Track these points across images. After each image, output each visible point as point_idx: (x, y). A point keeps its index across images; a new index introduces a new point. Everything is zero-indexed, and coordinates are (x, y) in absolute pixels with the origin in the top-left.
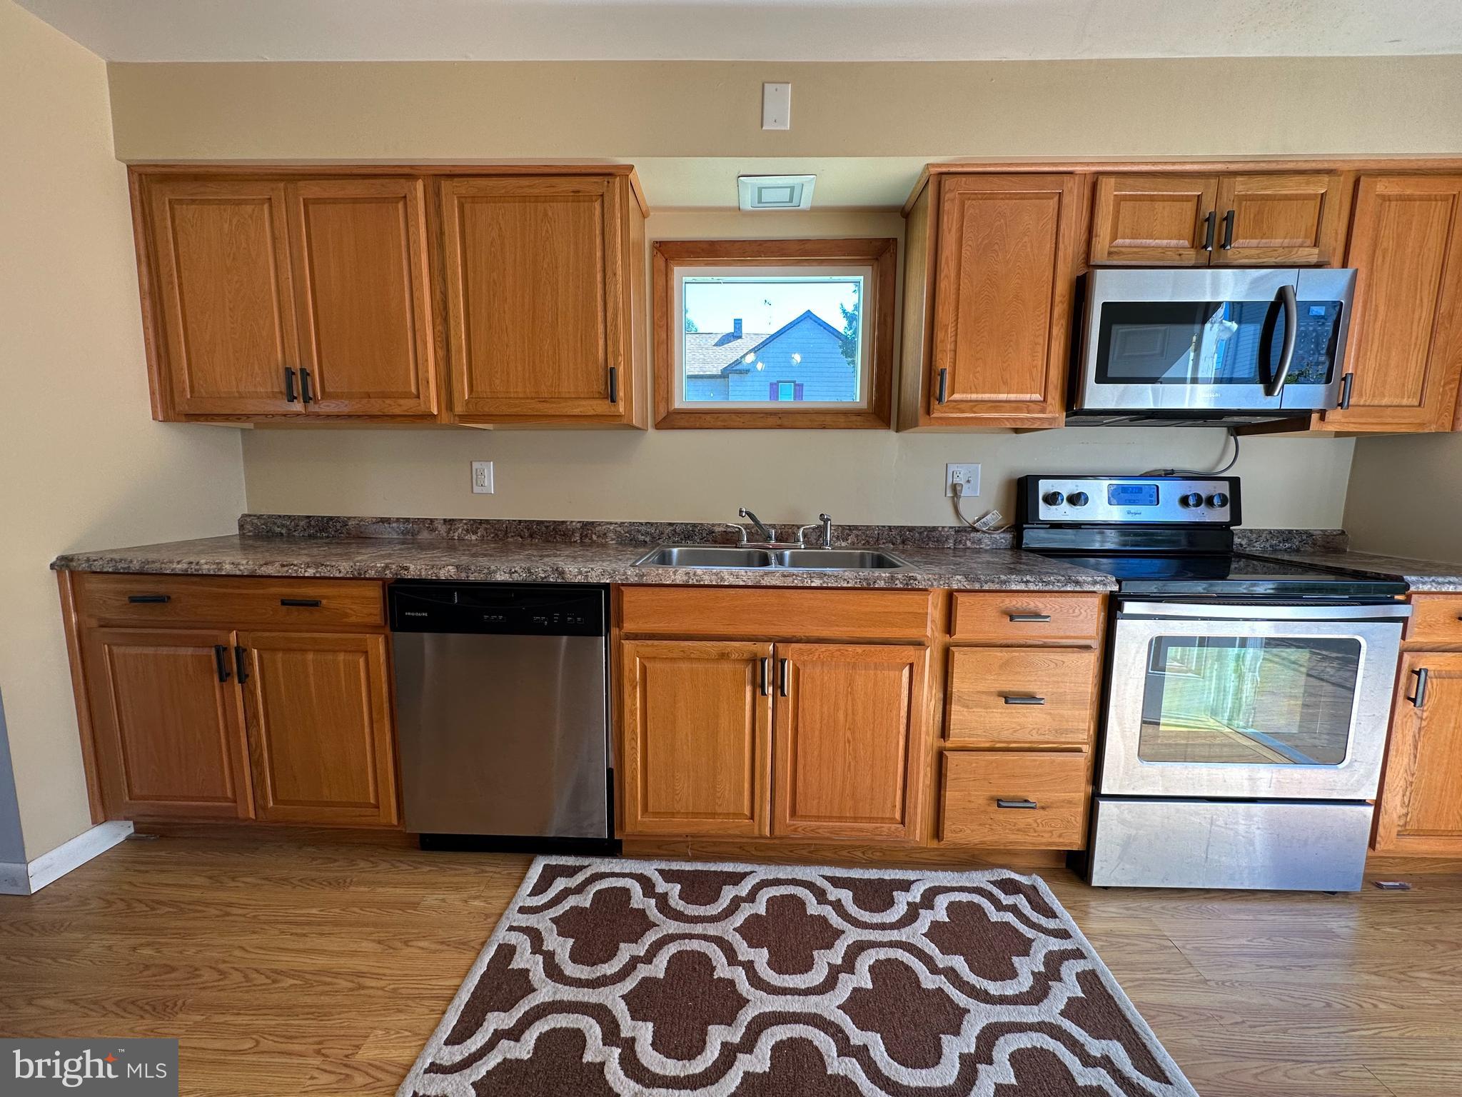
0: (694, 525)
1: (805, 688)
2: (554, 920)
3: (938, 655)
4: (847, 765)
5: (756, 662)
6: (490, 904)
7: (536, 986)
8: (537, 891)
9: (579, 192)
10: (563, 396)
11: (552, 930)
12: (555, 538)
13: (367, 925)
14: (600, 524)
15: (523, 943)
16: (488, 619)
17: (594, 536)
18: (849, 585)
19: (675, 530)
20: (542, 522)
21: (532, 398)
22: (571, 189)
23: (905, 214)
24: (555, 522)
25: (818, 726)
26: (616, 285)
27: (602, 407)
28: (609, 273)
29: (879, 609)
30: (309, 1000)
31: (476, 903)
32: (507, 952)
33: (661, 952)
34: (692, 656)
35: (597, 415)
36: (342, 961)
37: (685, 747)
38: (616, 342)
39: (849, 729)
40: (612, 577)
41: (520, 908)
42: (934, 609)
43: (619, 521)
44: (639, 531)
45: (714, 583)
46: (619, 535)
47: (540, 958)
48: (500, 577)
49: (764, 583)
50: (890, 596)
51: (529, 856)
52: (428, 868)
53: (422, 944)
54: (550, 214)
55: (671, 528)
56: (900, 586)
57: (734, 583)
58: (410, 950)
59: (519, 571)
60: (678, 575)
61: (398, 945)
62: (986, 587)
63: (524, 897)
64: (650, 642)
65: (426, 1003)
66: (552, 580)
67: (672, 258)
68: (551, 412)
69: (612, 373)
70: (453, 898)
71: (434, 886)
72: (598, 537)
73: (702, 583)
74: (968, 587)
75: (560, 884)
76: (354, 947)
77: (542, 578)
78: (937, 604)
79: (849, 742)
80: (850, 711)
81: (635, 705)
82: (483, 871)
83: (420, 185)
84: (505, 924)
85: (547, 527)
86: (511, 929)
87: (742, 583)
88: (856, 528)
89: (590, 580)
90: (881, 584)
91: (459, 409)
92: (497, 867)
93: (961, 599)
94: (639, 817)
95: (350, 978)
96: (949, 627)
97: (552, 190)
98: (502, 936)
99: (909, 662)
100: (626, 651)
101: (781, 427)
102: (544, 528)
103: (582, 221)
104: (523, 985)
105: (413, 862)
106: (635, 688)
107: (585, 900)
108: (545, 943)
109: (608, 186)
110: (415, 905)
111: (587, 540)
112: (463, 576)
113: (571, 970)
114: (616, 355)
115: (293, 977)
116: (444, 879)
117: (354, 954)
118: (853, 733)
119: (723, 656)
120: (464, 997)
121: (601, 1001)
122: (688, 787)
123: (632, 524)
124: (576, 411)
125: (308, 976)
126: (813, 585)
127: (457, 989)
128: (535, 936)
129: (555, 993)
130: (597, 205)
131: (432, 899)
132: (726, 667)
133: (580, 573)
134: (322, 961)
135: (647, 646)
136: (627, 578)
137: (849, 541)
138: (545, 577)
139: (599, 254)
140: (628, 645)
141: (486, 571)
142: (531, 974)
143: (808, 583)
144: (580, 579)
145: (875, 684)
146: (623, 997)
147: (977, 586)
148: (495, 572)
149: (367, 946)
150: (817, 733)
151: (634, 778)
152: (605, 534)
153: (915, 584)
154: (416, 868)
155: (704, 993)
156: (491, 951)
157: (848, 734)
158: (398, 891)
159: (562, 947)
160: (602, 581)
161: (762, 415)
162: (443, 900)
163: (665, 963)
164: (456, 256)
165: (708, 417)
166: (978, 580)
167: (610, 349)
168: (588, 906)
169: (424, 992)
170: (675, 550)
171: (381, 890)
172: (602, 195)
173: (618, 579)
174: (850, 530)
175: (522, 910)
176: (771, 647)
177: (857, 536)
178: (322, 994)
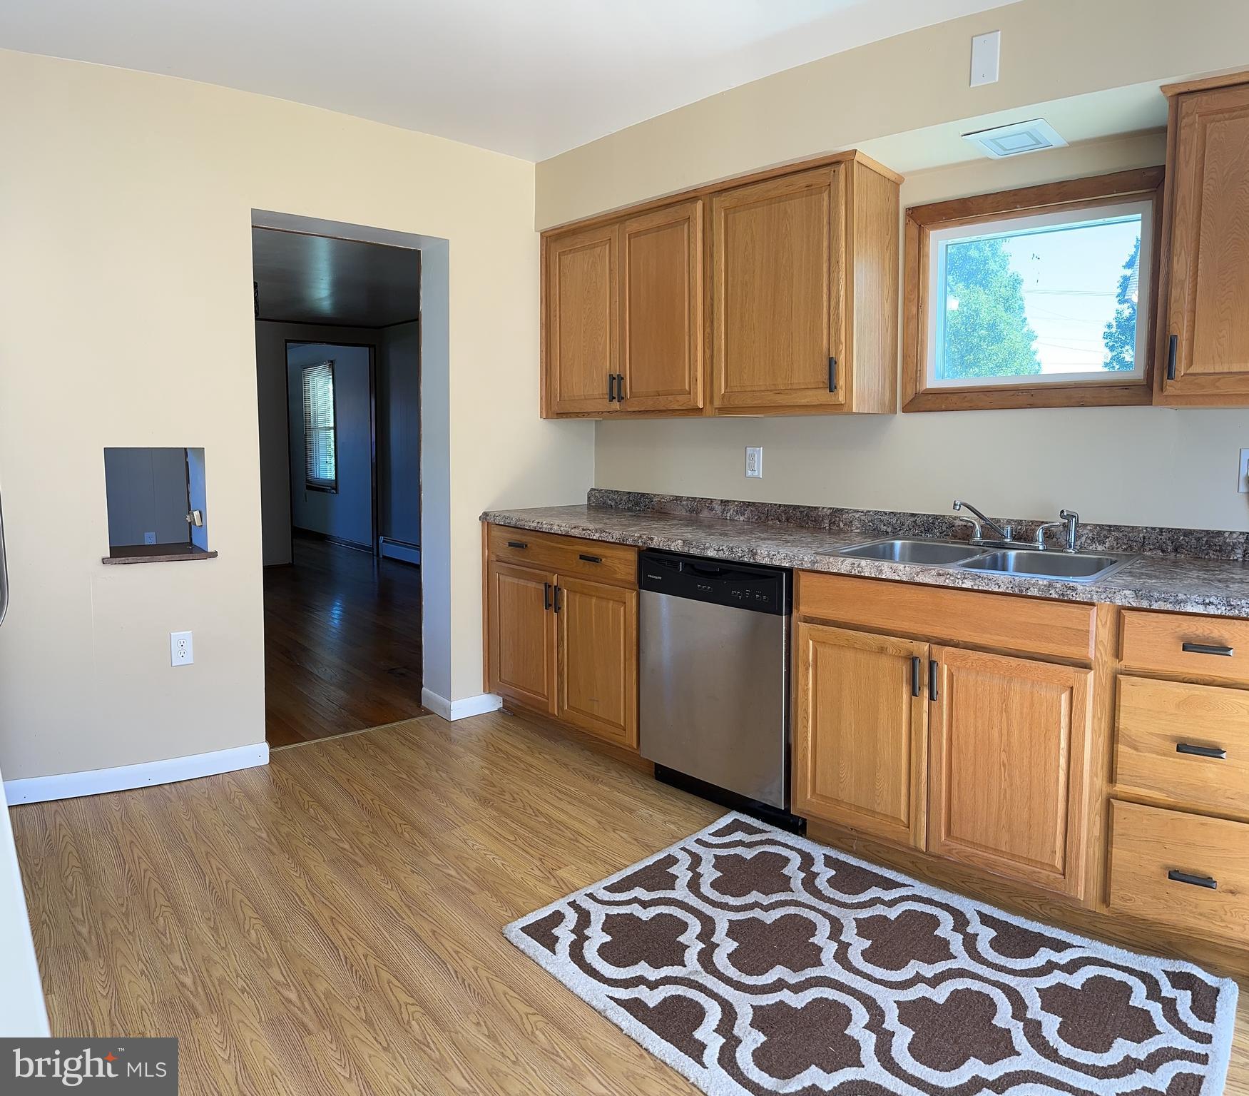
0: (936, 517)
1: (960, 696)
2: (715, 856)
3: (1107, 683)
4: (1003, 792)
5: (913, 661)
6: (681, 830)
7: (676, 888)
8: (718, 834)
9: (811, 186)
10: (795, 387)
11: (710, 862)
12: (807, 523)
13: (597, 810)
14: (848, 511)
15: (686, 860)
16: (700, 588)
17: (841, 523)
18: (1000, 590)
19: (915, 522)
20: (798, 507)
21: (771, 391)
22: (805, 184)
24: (809, 507)
25: (972, 741)
26: (839, 272)
27: (823, 396)
28: (833, 262)
29: (1034, 620)
30: (548, 833)
31: (672, 827)
32: (671, 860)
33: (781, 908)
34: (856, 646)
35: (821, 405)
36: (574, 822)
37: (849, 736)
38: (838, 330)
39: (1004, 750)
40: (791, 561)
41: (698, 839)
42: (1099, 625)
43: (866, 509)
44: (881, 521)
45: (873, 576)
46: (863, 524)
47: (690, 874)
48: (711, 553)
49: (917, 579)
51: (725, 809)
52: (654, 793)
53: (622, 834)
54: (789, 211)
55: (912, 519)
56: (1054, 596)
57: (890, 578)
58: (615, 835)
59: (725, 549)
61: (609, 828)
62: (1155, 606)
63: (705, 834)
64: (821, 627)
65: (607, 866)
66: (746, 559)
67: (925, 224)
68: (784, 403)
69: (832, 363)
70: (658, 817)
71: (651, 805)
72: (845, 525)
73: (862, 574)
74: (1134, 605)
75: (739, 836)
76: (584, 818)
77: (740, 557)
78: (1106, 622)
79: (1004, 765)
80: (1005, 732)
81: (807, 685)
82: (689, 809)
83: (699, 205)
84: (681, 844)
85: (801, 512)
86: (684, 849)
87: (897, 578)
88: (1118, 528)
89: (774, 563)
90: (1034, 592)
91: (717, 403)
92: (699, 807)
93: (1129, 617)
94: (809, 797)
95: (574, 833)
96: (1118, 653)
97: (792, 188)
98: (674, 850)
99: (1068, 684)
100: (801, 631)
101: (1031, 406)
102: (798, 513)
103: (813, 214)
104: (670, 882)
105: (647, 785)
106: (807, 669)
107: (750, 853)
108: (700, 867)
109: (834, 175)
110: (631, 811)
111: (835, 527)
112: (686, 549)
113: (706, 889)
114: (838, 342)
115: (546, 818)
116: (661, 804)
117: (582, 822)
118: (1009, 757)
119: (882, 650)
120: (629, 871)
121: (713, 916)
122: (851, 777)
123: (877, 513)
124: (804, 401)
125: (553, 822)
126: (964, 586)
127: (626, 866)
128: (696, 860)
129: (685, 897)
130: (825, 195)
131: (644, 811)
132: (885, 662)
133: (768, 555)
134: (563, 817)
135: (818, 630)
136: (802, 564)
137: (1107, 545)
138: (742, 557)
139: (825, 244)
140: (803, 629)
141: (702, 547)
142: (678, 880)
143: (959, 584)
144: (766, 561)
145: (1032, 705)
146: (730, 921)
147: (1145, 604)
148: (708, 548)
149: (592, 822)
150: (971, 748)
151: (805, 756)
152: (851, 522)
153: (1071, 595)
154: (645, 789)
155: (792, 946)
156: (661, 856)
157: (1003, 756)
158: (626, 798)
159: (709, 873)
160: (783, 565)
161: (1012, 393)
162: (651, 816)
163: (779, 916)
164: (721, 264)
165: (955, 398)
166: (1149, 598)
167: (832, 340)
168: (748, 858)
169: (608, 860)
170: (898, 543)
171: (615, 793)
172: (829, 185)
173: (795, 564)
174: (1110, 530)
175: (698, 841)
176: (926, 648)
177: (1117, 539)
178: (556, 834)
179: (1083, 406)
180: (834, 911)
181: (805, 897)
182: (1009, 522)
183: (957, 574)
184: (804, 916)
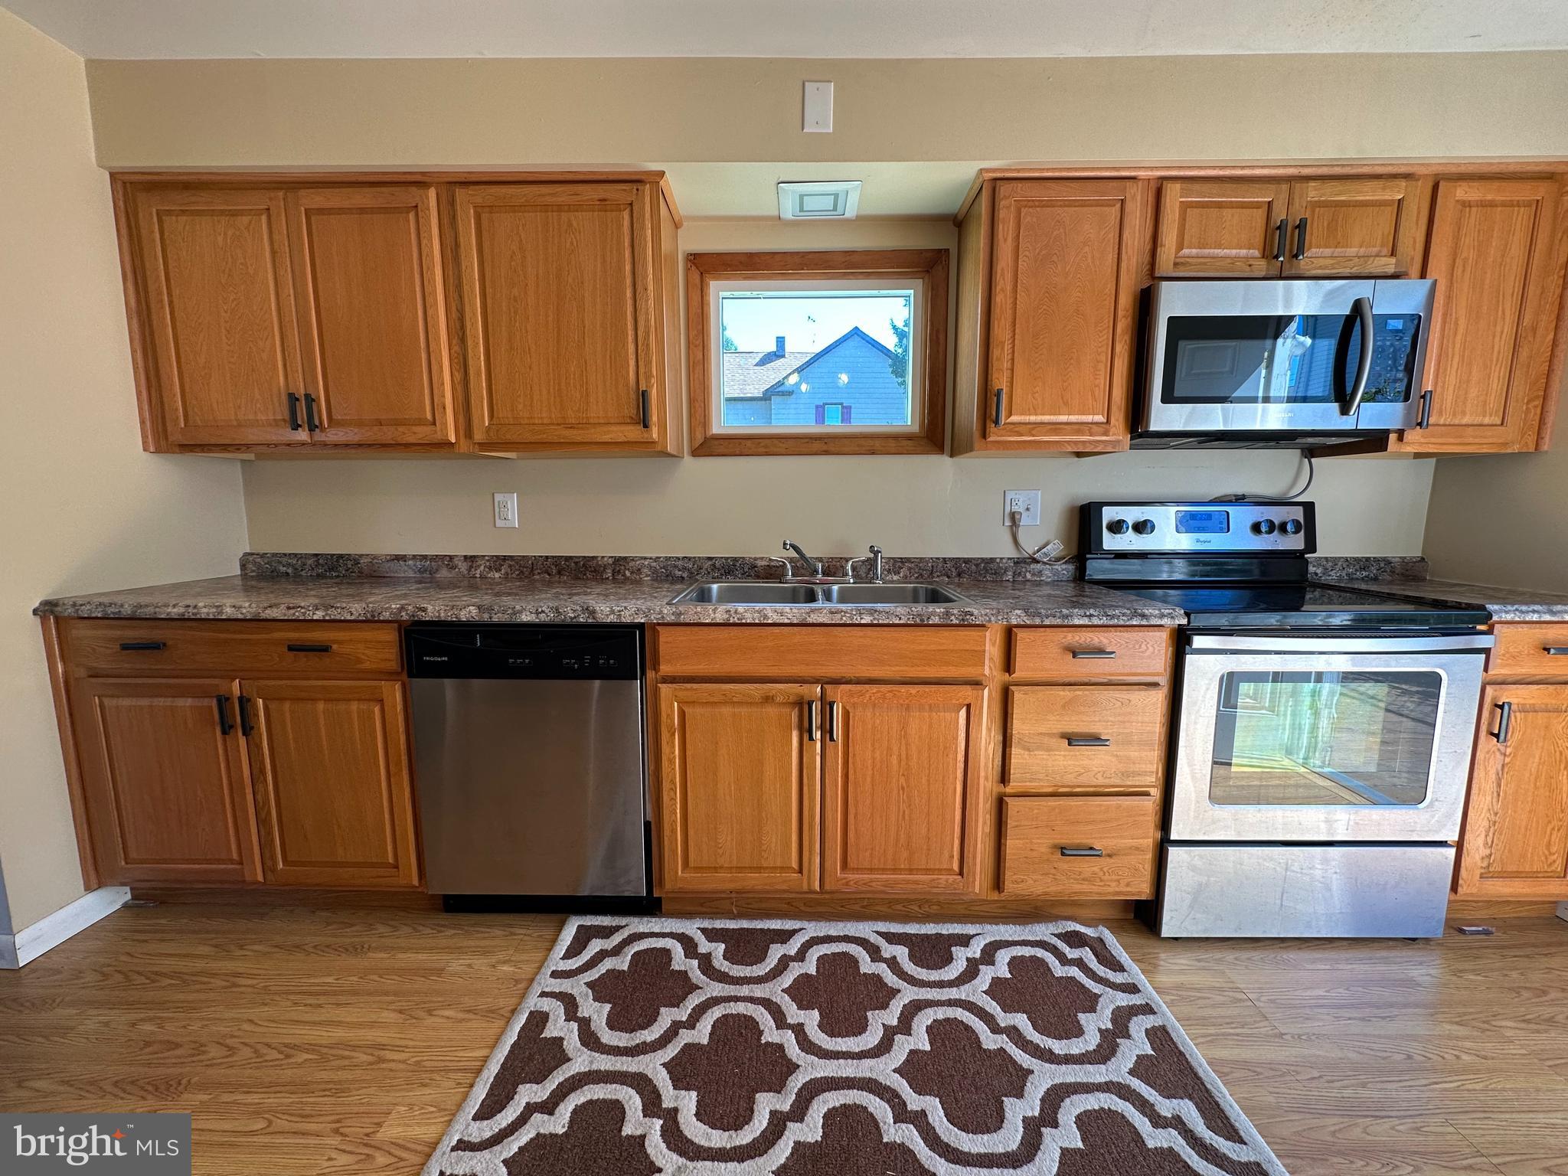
0: (735, 559)
1: (856, 732)
2: (589, 985)
3: (997, 696)
4: (901, 814)
5: (803, 705)
6: (519, 968)
7: (570, 1056)
8: (570, 954)
9: (605, 200)
10: (592, 421)
11: (587, 995)
12: (585, 574)
13: (387, 994)
14: (633, 559)
15: (555, 1009)
16: (513, 663)
17: (627, 572)
18: (902, 622)
19: (714, 565)
20: (571, 558)
21: (558, 424)
22: (596, 197)
23: (957, 223)
24: (585, 557)
25: (870, 772)
26: (647, 301)
27: (633, 433)
28: (639, 289)
29: (933, 647)
30: (325, 1075)
31: (505, 968)
32: (538, 1020)
33: (705, 1016)
34: (735, 699)
35: (628, 442)
36: (361, 1032)
37: (728, 798)
38: (648, 363)
39: (903, 775)
40: (647, 616)
41: (553, 972)
42: (993, 649)
43: (654, 555)
44: (676, 566)
45: (757, 621)
46: (655, 571)
47: (574, 1026)
48: (526, 618)
49: (810, 620)
50: (946, 633)
51: (563, 916)
52: (453, 932)
53: (447, 1013)
54: (575, 224)
55: (710, 563)
56: (955, 622)
57: (778, 621)
58: (433, 1019)
59: (547, 611)
60: (718, 613)
61: (421, 1014)
62: (1047, 622)
63: (557, 961)
64: (688, 686)
65: (452, 1075)
66: (582, 620)
67: (707, 272)
68: (579, 439)
69: (644, 397)
70: (480, 963)
71: (460, 950)
72: (632, 573)
73: (744, 621)
74: (1028, 622)
75: (596, 946)
76: (374, 1017)
77: (571, 618)
78: (995, 641)
79: (903, 788)
80: (904, 756)
81: (673, 753)
82: (512, 934)
83: (432, 193)
84: (537, 989)
85: (576, 563)
86: (543, 994)
87: (786, 621)
88: (908, 560)
89: (624, 620)
90: (936, 620)
91: (479, 436)
92: (526, 929)
93: (1021, 635)
94: (680, 873)
95: (369, 1051)
96: (1008, 666)
97: (579, 198)
98: (534, 1002)
99: (966, 702)
100: (663, 695)
101: (827, 453)
102: (573, 564)
103: (609, 232)
104: (556, 1053)
105: (438, 925)
106: (673, 734)
107: (623, 962)
108: (580, 1009)
109: (637, 194)
110: (439, 972)
111: (620, 577)
112: (486, 617)
113: (608, 1037)
114: (648, 376)
115: (307, 1051)
116: (471, 943)
117: (373, 1025)
118: (907, 780)
119: (768, 699)
120: (493, 1068)
121: (641, 1070)
122: (732, 840)
123: (668, 559)
124: (606, 438)
125: (325, 1050)
126: (863, 622)
127: (485, 1060)
128: (569, 1003)
129: (591, 1062)
130: (626, 215)
131: (456, 965)
132: (771, 711)
133: (612, 612)
134: (339, 1034)
135: (687, 689)
136: (663, 617)
137: (901, 575)
138: (575, 617)
139: (628, 268)
140: (665, 689)
141: (510, 611)
142: (565, 1043)
143: (857, 620)
144: (612, 619)
145: (930, 726)
146: (664, 1065)
147: (1038, 621)
148: (520, 612)
149: (389, 1016)
150: (869, 779)
151: (673, 831)
152: (639, 570)
153: (971, 620)
154: (439, 932)
155: (750, 1059)
156: (521, 1020)
157: (902, 780)
158: (420, 956)
159: (597, 1012)
160: (636, 621)
161: (806, 440)
162: (470, 966)
163: (709, 1028)
164: (473, 270)
165: (749, 443)
166: (1039, 615)
167: (642, 370)
168: (626, 968)
169: (450, 1064)
170: (715, 587)
171: (400, 956)
172: (631, 204)
173: (654, 618)
174: (902, 562)
175: (555, 974)
176: (819, 689)
177: (910, 569)
178: (339, 1068)
179: (873, 453)
180: (758, 991)
181: (717, 989)
182: (820, 560)
183: (852, 610)
184: (734, 1012)
